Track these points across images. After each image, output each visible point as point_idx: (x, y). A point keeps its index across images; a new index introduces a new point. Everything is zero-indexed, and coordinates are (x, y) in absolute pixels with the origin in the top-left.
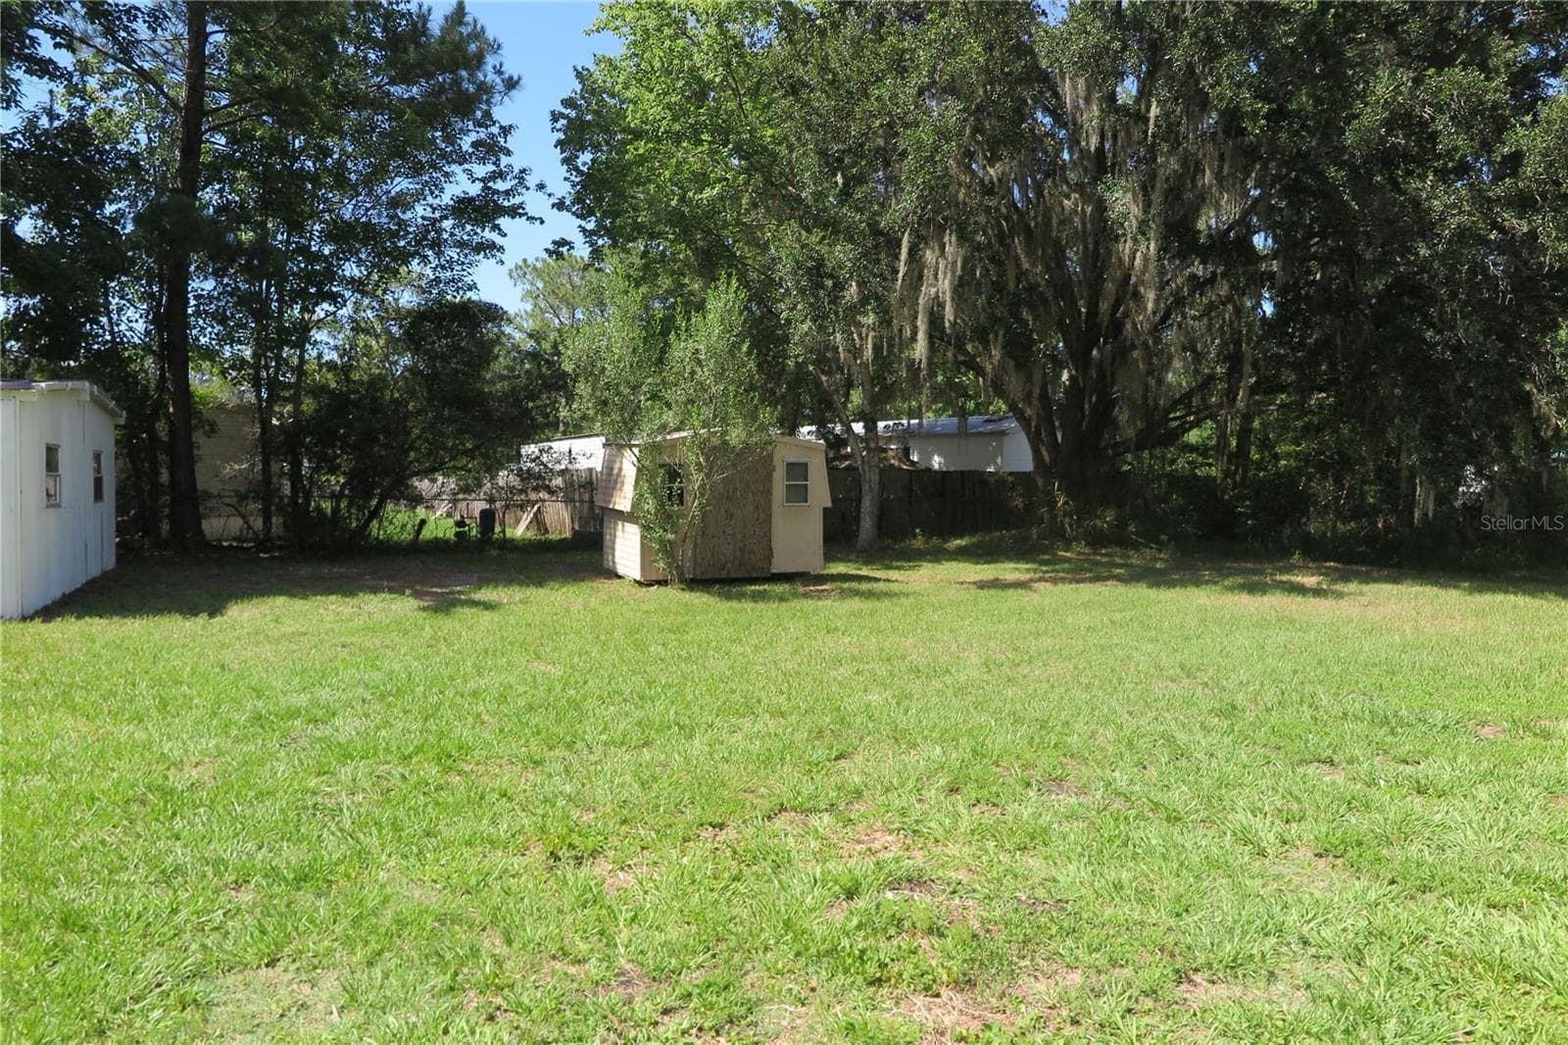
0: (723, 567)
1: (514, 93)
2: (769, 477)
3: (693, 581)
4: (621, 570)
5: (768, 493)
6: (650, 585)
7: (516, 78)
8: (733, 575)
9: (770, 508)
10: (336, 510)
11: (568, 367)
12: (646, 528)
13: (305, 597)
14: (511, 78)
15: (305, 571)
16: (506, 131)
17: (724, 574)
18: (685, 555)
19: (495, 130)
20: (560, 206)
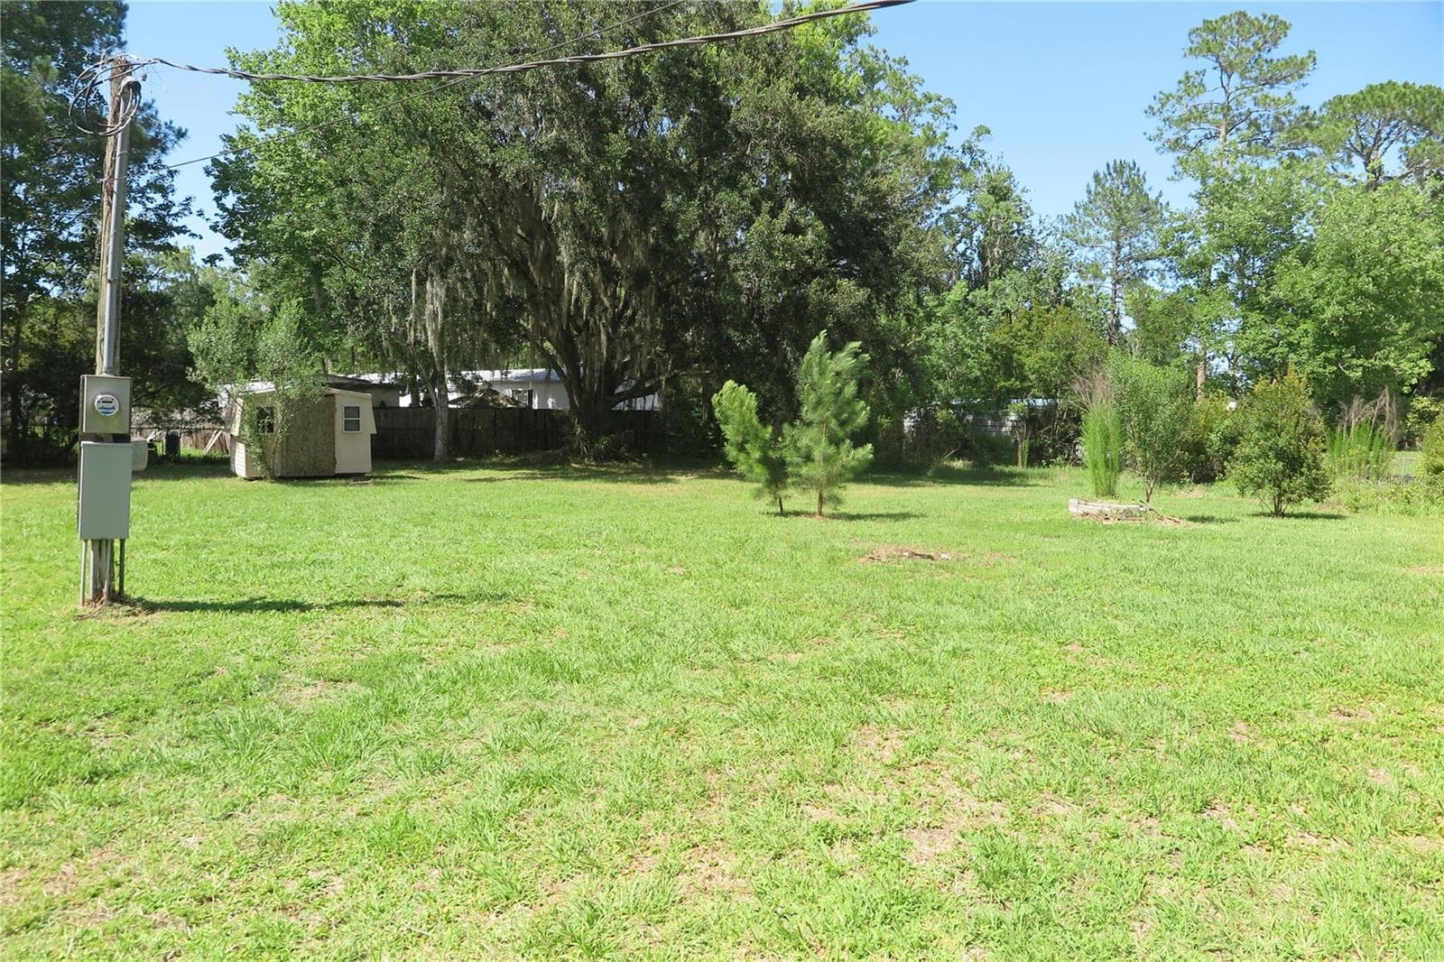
0: (301, 469)
1: (182, 141)
2: (333, 416)
3: (280, 478)
4: (238, 472)
5: (332, 425)
6: (251, 480)
7: (183, 131)
8: (308, 475)
9: (334, 434)
10: (46, 435)
11: (193, 350)
12: (248, 446)
13: (19, 485)
14: (180, 130)
15: (21, 474)
16: (172, 174)
17: (302, 475)
18: (276, 462)
19: (164, 172)
20: (214, 228)
